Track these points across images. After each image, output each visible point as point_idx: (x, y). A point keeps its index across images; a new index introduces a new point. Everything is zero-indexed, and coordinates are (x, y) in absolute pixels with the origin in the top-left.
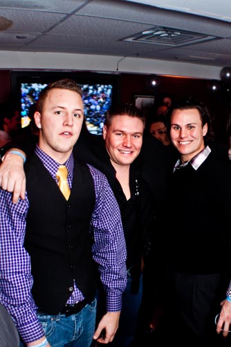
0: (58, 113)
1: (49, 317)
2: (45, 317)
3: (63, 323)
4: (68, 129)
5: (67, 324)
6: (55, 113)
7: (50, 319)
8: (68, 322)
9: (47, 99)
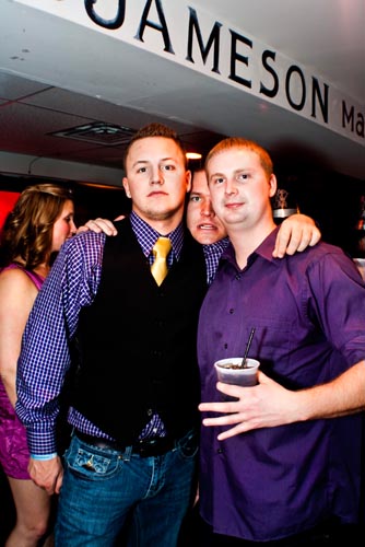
0: (143, 170)
1: (115, 452)
2: (110, 452)
3: (133, 465)
4: (157, 188)
5: (139, 469)
6: (138, 172)
7: (116, 456)
8: (142, 466)
9: (128, 157)
